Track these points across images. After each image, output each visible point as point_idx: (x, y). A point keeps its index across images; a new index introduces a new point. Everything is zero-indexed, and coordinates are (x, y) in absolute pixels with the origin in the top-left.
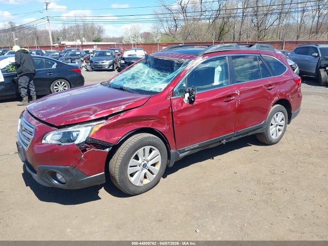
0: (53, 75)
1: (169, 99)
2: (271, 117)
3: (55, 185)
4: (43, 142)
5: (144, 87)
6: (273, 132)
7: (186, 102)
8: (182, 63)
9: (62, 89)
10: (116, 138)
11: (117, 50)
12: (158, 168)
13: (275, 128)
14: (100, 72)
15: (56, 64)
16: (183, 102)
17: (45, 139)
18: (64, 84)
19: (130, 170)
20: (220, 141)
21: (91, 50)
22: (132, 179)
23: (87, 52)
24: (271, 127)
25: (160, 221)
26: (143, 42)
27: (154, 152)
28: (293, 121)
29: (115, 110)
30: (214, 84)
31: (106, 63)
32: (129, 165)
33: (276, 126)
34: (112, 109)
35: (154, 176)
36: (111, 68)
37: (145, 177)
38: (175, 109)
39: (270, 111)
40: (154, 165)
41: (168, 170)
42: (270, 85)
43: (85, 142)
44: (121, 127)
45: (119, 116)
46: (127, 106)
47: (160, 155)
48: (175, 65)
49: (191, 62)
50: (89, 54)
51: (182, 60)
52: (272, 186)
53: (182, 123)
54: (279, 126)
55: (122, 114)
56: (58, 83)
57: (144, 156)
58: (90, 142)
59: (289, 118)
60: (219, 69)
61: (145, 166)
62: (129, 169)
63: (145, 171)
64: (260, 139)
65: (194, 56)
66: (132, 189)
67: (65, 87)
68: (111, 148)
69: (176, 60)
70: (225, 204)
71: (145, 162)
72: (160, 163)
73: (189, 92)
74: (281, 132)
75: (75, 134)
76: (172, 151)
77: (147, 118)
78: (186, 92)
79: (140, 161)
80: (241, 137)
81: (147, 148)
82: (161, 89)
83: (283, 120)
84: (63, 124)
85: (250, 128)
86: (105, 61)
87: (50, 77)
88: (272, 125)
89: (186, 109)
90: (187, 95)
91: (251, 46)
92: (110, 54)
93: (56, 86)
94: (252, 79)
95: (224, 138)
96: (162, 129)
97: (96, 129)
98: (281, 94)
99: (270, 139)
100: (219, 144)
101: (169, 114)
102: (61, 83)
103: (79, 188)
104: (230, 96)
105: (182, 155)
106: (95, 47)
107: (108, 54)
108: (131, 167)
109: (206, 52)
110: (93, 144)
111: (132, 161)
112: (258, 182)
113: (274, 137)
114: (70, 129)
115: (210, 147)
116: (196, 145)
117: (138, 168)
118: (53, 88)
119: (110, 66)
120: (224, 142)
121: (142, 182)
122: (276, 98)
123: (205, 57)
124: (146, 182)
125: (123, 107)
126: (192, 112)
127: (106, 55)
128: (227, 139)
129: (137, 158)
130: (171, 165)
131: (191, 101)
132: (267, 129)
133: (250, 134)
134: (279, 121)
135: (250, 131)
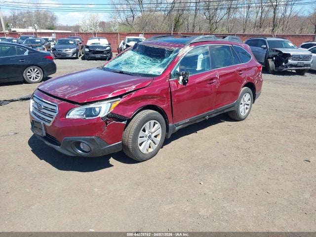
0: (26, 62)
1: (167, 81)
2: (241, 97)
3: (79, 154)
4: (67, 117)
5: (144, 71)
6: (242, 110)
7: (180, 83)
8: (172, 51)
9: (35, 76)
10: (130, 113)
11: (78, 38)
12: (159, 138)
13: (243, 107)
14: (65, 60)
15: (28, 51)
16: (178, 84)
17: (68, 115)
18: (36, 71)
19: (140, 140)
20: (204, 117)
21: (50, 38)
22: (141, 148)
23: (47, 40)
24: (241, 106)
25: (170, 178)
26: (101, 32)
27: (156, 125)
28: (256, 101)
29: (128, 89)
30: (197, 69)
31: (70, 51)
32: (139, 136)
33: (244, 105)
34: (125, 89)
35: (156, 145)
36: (74, 56)
37: (150, 147)
38: (173, 90)
39: (241, 93)
40: (156, 137)
41: (166, 141)
42: (241, 71)
43: (107, 116)
44: (133, 104)
45: (131, 94)
46: (136, 87)
47: (161, 129)
48: (166, 52)
49: (181, 50)
50: (49, 41)
51: (173, 48)
52: (249, 151)
53: (179, 102)
54: (247, 105)
55: (133, 93)
56: (31, 70)
57: (150, 128)
58: (111, 117)
59: (254, 98)
60: (201, 57)
61: (150, 137)
62: (139, 138)
63: (150, 141)
64: (231, 116)
65: (182, 45)
66: (141, 156)
67: (38, 74)
68: (126, 121)
69: (166, 48)
70: (217, 164)
71: (150, 134)
72: (161, 135)
73: (183, 75)
74: (248, 110)
75: (97, 110)
76: (170, 125)
77: (152, 96)
78: (180, 75)
79: (147, 133)
80: (219, 114)
81: (152, 122)
82: (159, 73)
83: (249, 100)
84: (86, 102)
85: (224, 107)
86: (68, 49)
87: (23, 64)
88: (241, 104)
89: (181, 89)
90: (181, 78)
91: (224, 37)
92: (73, 43)
93: (29, 72)
94: (225, 66)
95: (207, 114)
96: (163, 106)
97: (114, 105)
98: (248, 78)
99: (240, 116)
100: (203, 119)
101: (168, 94)
102: (34, 70)
103: (101, 155)
104: (212, 79)
105: (177, 128)
106: (53, 34)
107: (71, 42)
108: (140, 137)
109: (192, 42)
110: (113, 118)
111: (141, 133)
112: (238, 148)
113: (243, 114)
114: (92, 106)
115: (197, 122)
116: (187, 120)
117: (145, 139)
118: (26, 75)
119: (74, 54)
120: (207, 117)
121: (147, 150)
122: (245, 82)
123: (192, 46)
124: (151, 150)
125: (134, 87)
126: (186, 91)
127: (69, 43)
128: (209, 116)
129: (144, 130)
130: (169, 136)
131: (184, 82)
132: (238, 108)
133: (225, 111)
134: (246, 101)
135: (226, 109)
